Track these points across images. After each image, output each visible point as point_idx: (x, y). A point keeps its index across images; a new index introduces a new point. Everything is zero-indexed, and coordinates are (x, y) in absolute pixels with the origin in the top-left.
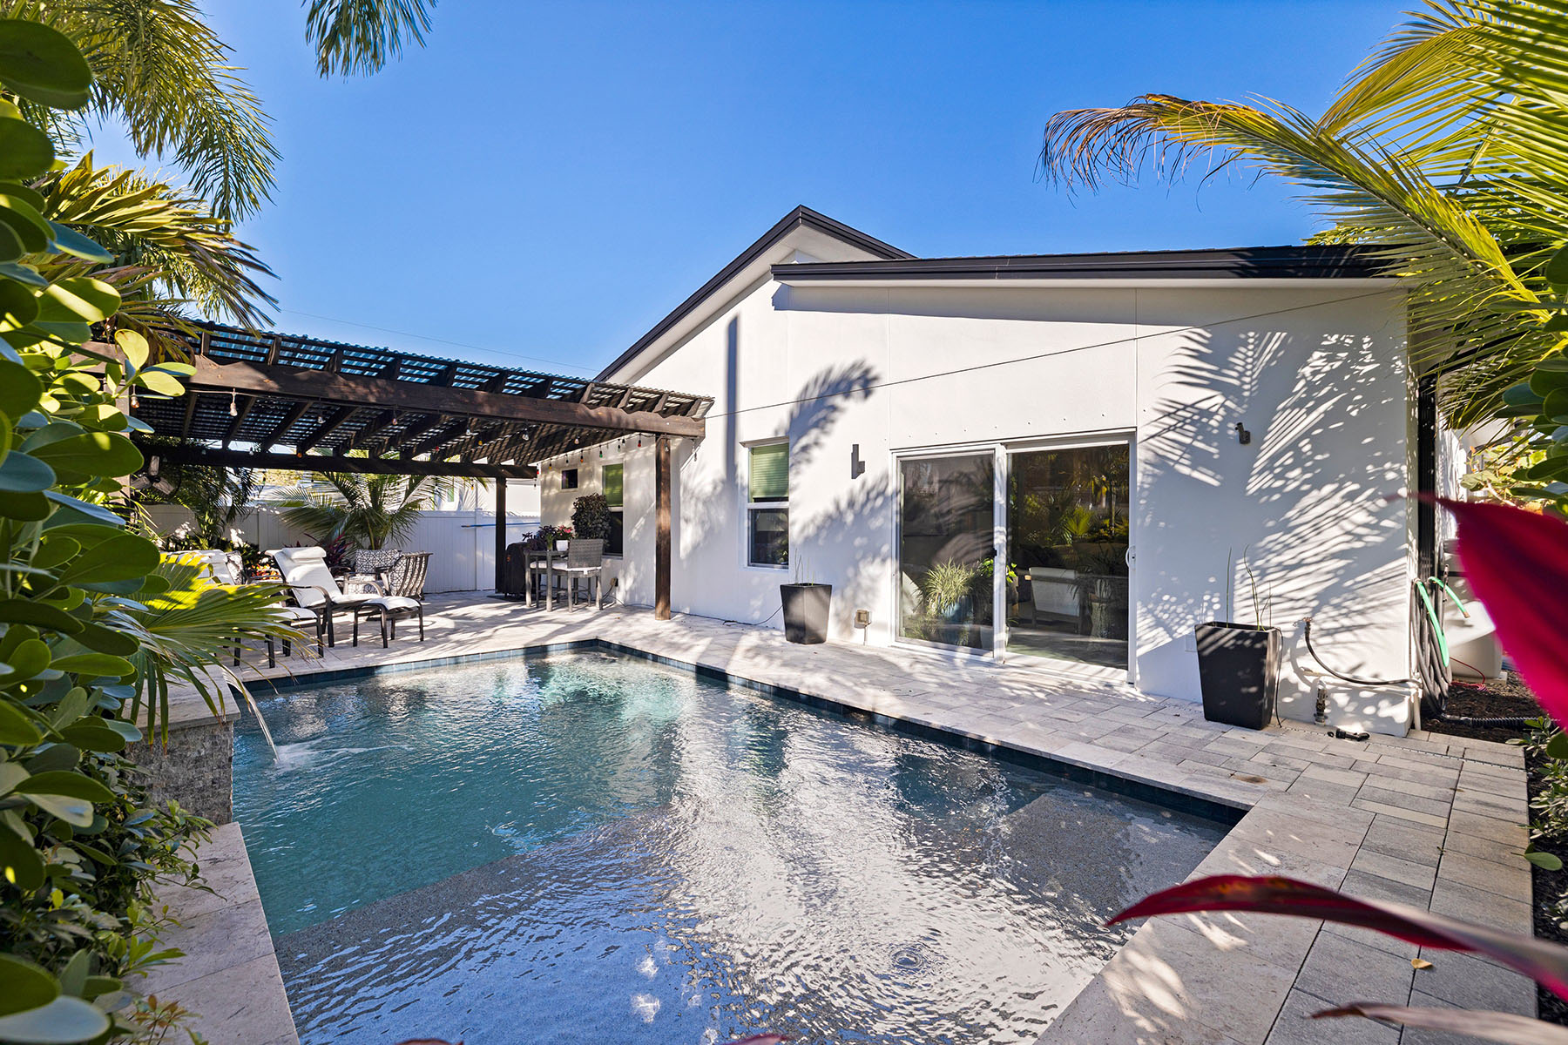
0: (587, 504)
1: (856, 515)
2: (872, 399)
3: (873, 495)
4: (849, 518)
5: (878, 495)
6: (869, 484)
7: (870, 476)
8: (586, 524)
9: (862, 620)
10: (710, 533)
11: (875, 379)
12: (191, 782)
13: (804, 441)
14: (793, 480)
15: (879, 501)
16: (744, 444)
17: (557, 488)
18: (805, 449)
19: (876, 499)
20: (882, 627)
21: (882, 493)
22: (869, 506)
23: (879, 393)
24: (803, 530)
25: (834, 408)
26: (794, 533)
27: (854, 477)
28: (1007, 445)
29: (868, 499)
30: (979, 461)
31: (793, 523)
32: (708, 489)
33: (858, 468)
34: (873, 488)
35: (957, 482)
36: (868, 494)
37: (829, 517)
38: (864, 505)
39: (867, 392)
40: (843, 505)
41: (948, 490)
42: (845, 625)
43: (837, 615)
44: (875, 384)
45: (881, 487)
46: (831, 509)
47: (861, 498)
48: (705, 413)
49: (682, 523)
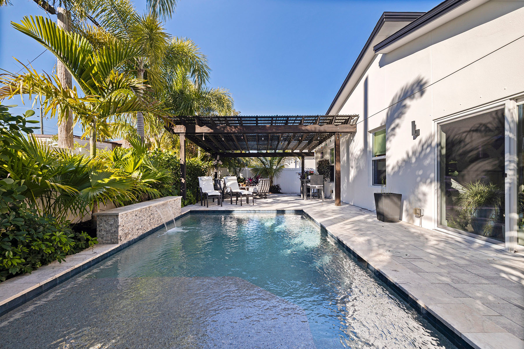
0: (321, 163)
1: (416, 159)
2: (425, 95)
3: (425, 146)
4: (414, 160)
5: (428, 146)
6: (423, 141)
7: (423, 136)
8: (321, 170)
9: (419, 214)
10: (359, 172)
11: (425, 83)
12: (109, 231)
13: (393, 126)
14: (388, 145)
15: (428, 150)
16: (370, 132)
17: (319, 159)
18: (394, 129)
19: (426, 149)
20: (429, 219)
21: (430, 145)
22: (423, 153)
23: (429, 91)
24: (393, 169)
25: (405, 106)
26: (389, 170)
27: (414, 139)
28: (516, 100)
29: (422, 150)
30: (494, 115)
31: (388, 166)
32: (359, 153)
33: (416, 133)
34: (426, 142)
35: (476, 130)
36: (423, 146)
37: (404, 161)
38: (420, 153)
39: (422, 92)
40: (410, 154)
41: (472, 137)
42: (410, 216)
43: (407, 210)
44: (426, 86)
45: (429, 142)
46: (405, 156)
47: (419, 149)
48: (356, 122)
49: (351, 168)
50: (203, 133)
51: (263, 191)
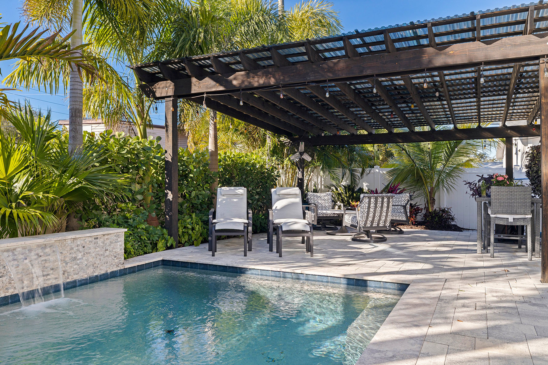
50: (203, 93)
51: (372, 222)
